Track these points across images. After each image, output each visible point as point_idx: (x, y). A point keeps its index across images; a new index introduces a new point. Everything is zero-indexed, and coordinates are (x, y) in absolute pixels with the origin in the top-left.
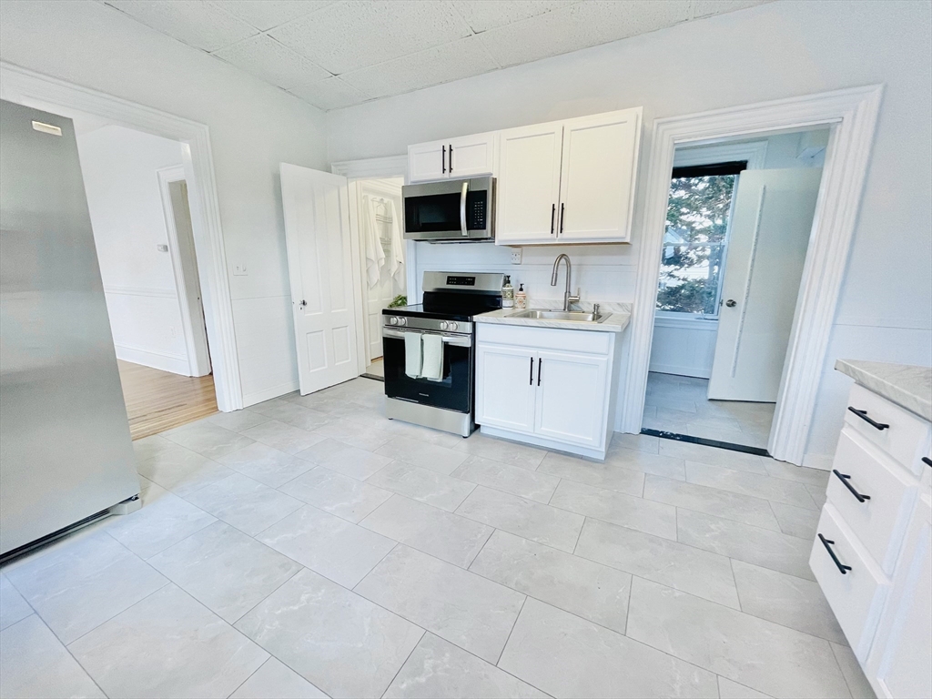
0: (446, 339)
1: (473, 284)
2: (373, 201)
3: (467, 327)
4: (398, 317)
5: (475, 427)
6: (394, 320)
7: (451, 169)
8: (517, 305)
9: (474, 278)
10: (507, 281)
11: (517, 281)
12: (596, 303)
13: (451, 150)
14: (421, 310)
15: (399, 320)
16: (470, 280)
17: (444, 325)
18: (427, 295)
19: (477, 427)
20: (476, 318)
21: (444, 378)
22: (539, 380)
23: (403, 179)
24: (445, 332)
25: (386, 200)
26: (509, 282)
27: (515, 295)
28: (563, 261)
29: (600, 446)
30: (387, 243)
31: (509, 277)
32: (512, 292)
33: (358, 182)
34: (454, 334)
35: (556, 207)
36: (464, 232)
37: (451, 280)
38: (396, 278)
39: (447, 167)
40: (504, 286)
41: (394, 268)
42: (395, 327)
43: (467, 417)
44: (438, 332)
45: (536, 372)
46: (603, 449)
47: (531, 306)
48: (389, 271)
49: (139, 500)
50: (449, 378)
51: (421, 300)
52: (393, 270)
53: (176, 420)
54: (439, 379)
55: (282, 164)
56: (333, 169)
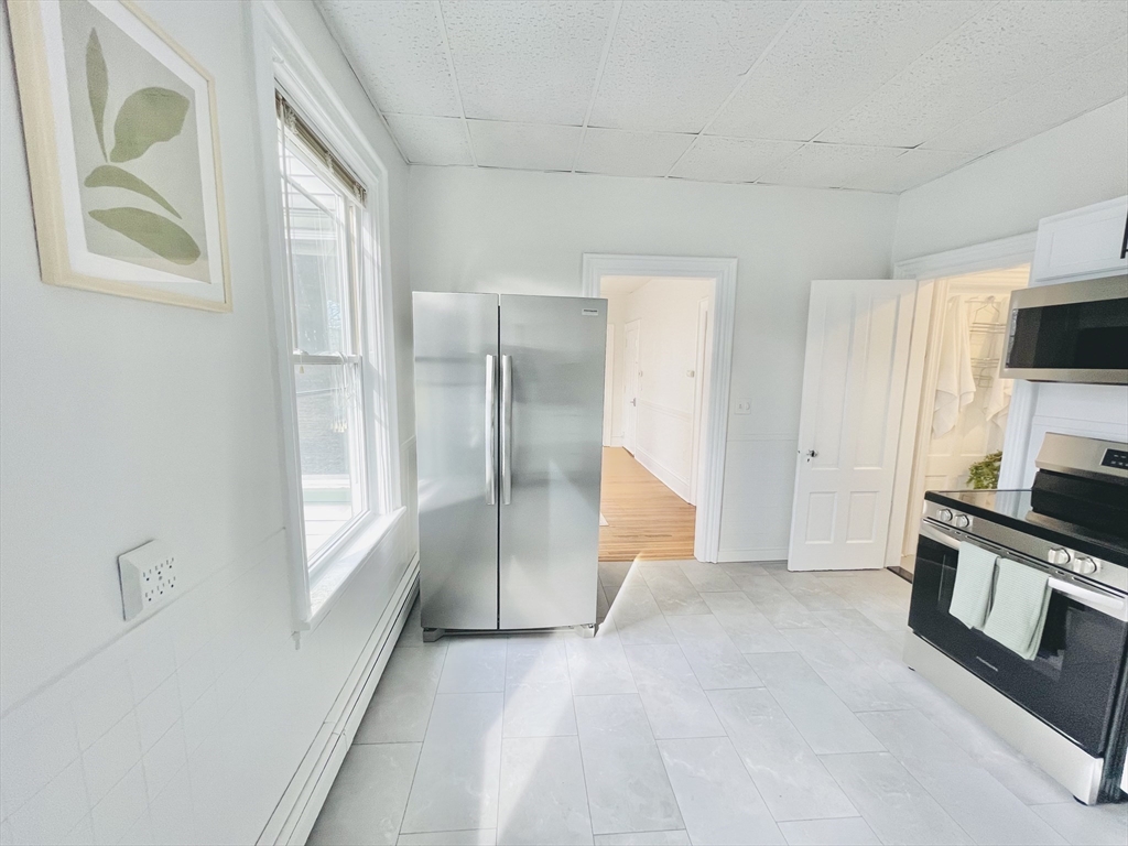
0: (1057, 584)
2: (969, 302)
4: (954, 511)
5: (1110, 798)
6: (944, 515)
15: (956, 518)
17: (1057, 555)
18: (1045, 476)
24: (1063, 572)
34: (1082, 580)
37: (1118, 459)
42: (946, 527)
44: (1041, 564)
48: (984, 410)
49: (593, 629)
50: (1057, 662)
51: (1029, 484)
52: (993, 410)
53: (657, 551)
54: (1029, 655)
55: (814, 283)
56: (896, 271)
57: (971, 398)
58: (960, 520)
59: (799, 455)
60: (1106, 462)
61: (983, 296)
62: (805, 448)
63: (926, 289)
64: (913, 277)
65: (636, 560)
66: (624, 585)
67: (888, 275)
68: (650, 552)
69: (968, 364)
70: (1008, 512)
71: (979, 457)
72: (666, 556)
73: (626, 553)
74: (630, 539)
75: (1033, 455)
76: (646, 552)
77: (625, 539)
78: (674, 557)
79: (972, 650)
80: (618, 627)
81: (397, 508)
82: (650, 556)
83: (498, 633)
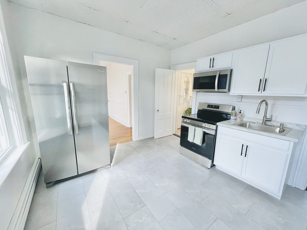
0: (204, 130)
1: (218, 109)
2: (183, 76)
3: (214, 127)
4: (187, 119)
5: (213, 166)
6: (185, 120)
7: (213, 66)
8: (238, 119)
9: (219, 106)
10: (234, 109)
11: (239, 109)
12: (282, 123)
13: (214, 59)
14: (196, 118)
15: (187, 121)
16: (217, 107)
17: (204, 125)
18: (199, 111)
19: (214, 165)
20: (218, 124)
21: (202, 144)
22: (246, 155)
23: (194, 69)
24: (204, 128)
25: (188, 76)
26: (235, 109)
27: (237, 114)
28: (264, 102)
29: (278, 193)
30: (187, 90)
31: (235, 107)
32: (236, 113)
33: (179, 71)
34: (208, 129)
35: (262, 80)
36: (216, 89)
37: (209, 106)
38: (189, 101)
39: (211, 66)
40: (232, 110)
41: (189, 98)
42: (186, 123)
43: (210, 161)
44: (201, 127)
45: (244, 151)
46: (280, 195)
47: (245, 120)
48: (187, 99)
49: (110, 166)
50: (204, 145)
51: (196, 113)
52: (188, 99)
53: (122, 141)
54: (200, 145)
55: (156, 69)
56: (172, 68)
57: (185, 97)
58: (188, 121)
59: (155, 111)
60: (208, 107)
61: (186, 75)
62: (156, 110)
63: (177, 72)
64: (175, 69)
65: (117, 144)
66: (116, 151)
67: (170, 69)
68: (120, 141)
69: (184, 90)
70: (193, 118)
71: (186, 109)
72: (126, 141)
73: (115, 143)
74: (114, 139)
75: (197, 107)
76: (120, 142)
77: (113, 139)
78: (127, 141)
79: (192, 147)
80: (117, 163)
81: (26, 143)
82: (121, 142)
83: (78, 176)
